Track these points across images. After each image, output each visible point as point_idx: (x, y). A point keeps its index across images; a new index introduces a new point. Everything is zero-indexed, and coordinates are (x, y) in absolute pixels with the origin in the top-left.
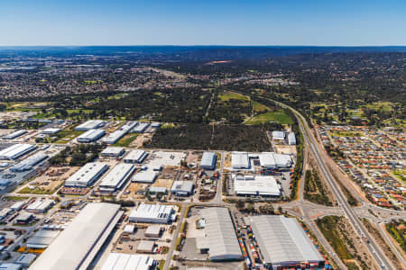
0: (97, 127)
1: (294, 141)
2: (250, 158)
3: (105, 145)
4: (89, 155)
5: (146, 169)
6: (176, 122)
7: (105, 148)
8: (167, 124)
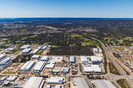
0: (28, 48)
1: (102, 52)
2: (87, 58)
3: (32, 54)
4: (27, 58)
5: (50, 63)
6: (57, 45)
7: (33, 55)
8: (54, 46)
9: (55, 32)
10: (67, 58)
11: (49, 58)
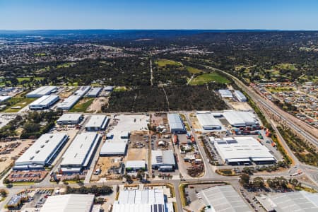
0: (50, 93)
1: (245, 98)
3: (61, 112)
4: (44, 124)
5: (112, 137)
6: (127, 85)
7: (61, 115)
8: (119, 87)
9: (118, 56)
10: (161, 118)
11: (109, 120)
